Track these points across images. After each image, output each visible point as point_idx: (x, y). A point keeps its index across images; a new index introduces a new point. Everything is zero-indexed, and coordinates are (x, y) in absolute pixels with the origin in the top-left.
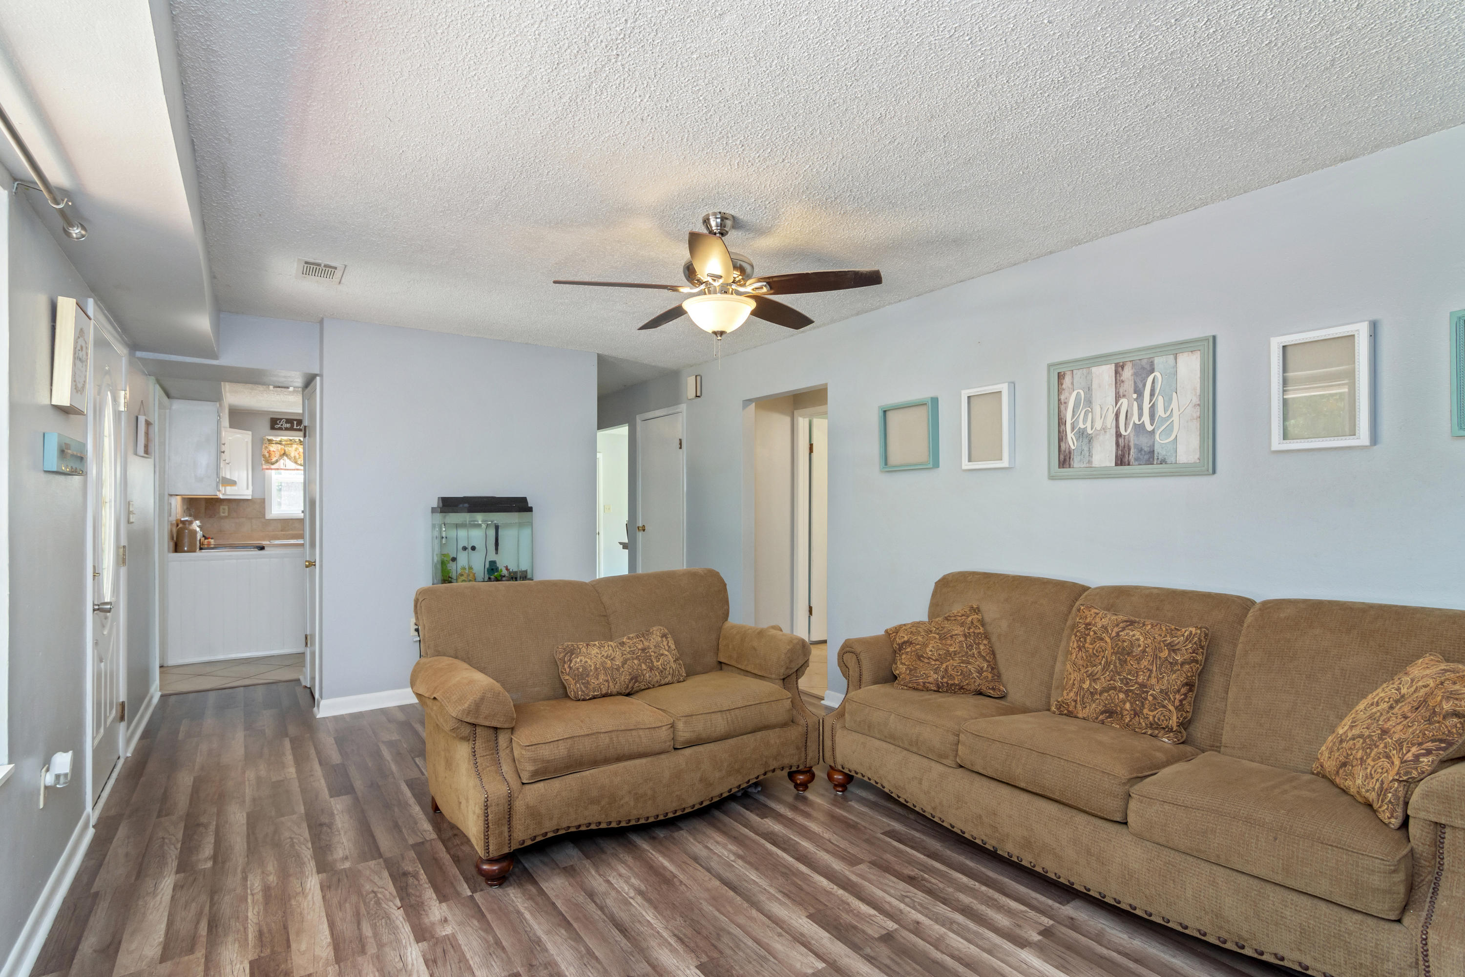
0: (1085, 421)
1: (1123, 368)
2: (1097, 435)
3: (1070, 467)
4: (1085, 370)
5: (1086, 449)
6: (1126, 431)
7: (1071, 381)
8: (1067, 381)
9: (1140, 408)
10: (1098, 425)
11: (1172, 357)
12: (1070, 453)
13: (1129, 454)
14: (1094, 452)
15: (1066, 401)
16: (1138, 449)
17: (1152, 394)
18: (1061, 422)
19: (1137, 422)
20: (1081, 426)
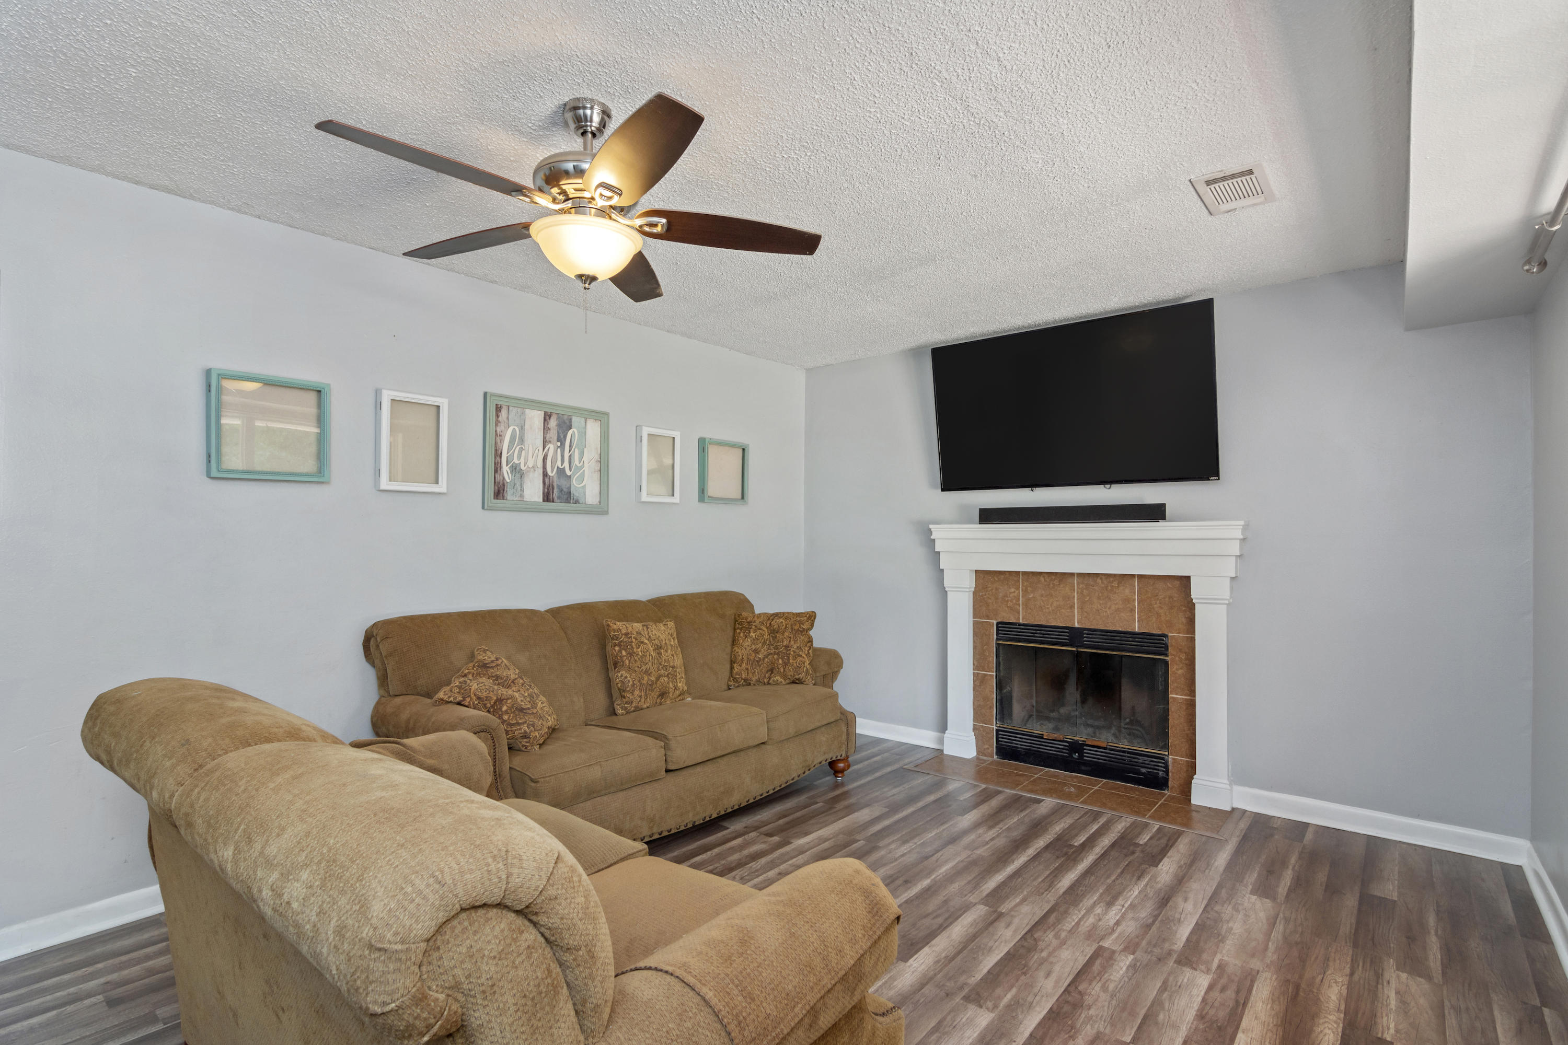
0: (519, 457)
1: (550, 417)
2: (528, 472)
3: (503, 499)
4: (519, 409)
5: (518, 484)
6: (552, 472)
7: (506, 416)
8: (504, 413)
9: (562, 456)
10: (530, 464)
11: (583, 420)
12: (504, 485)
13: (553, 492)
14: (525, 487)
15: (501, 433)
16: (559, 489)
17: (571, 446)
18: (498, 454)
19: (560, 467)
20: (516, 461)
